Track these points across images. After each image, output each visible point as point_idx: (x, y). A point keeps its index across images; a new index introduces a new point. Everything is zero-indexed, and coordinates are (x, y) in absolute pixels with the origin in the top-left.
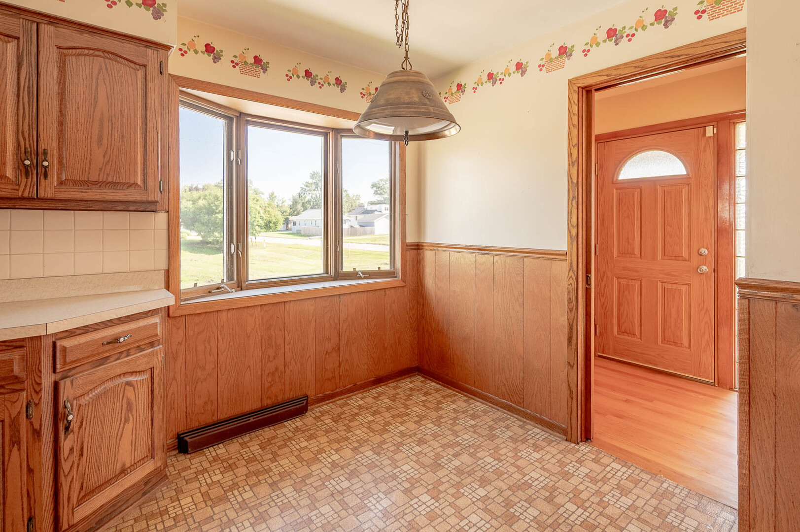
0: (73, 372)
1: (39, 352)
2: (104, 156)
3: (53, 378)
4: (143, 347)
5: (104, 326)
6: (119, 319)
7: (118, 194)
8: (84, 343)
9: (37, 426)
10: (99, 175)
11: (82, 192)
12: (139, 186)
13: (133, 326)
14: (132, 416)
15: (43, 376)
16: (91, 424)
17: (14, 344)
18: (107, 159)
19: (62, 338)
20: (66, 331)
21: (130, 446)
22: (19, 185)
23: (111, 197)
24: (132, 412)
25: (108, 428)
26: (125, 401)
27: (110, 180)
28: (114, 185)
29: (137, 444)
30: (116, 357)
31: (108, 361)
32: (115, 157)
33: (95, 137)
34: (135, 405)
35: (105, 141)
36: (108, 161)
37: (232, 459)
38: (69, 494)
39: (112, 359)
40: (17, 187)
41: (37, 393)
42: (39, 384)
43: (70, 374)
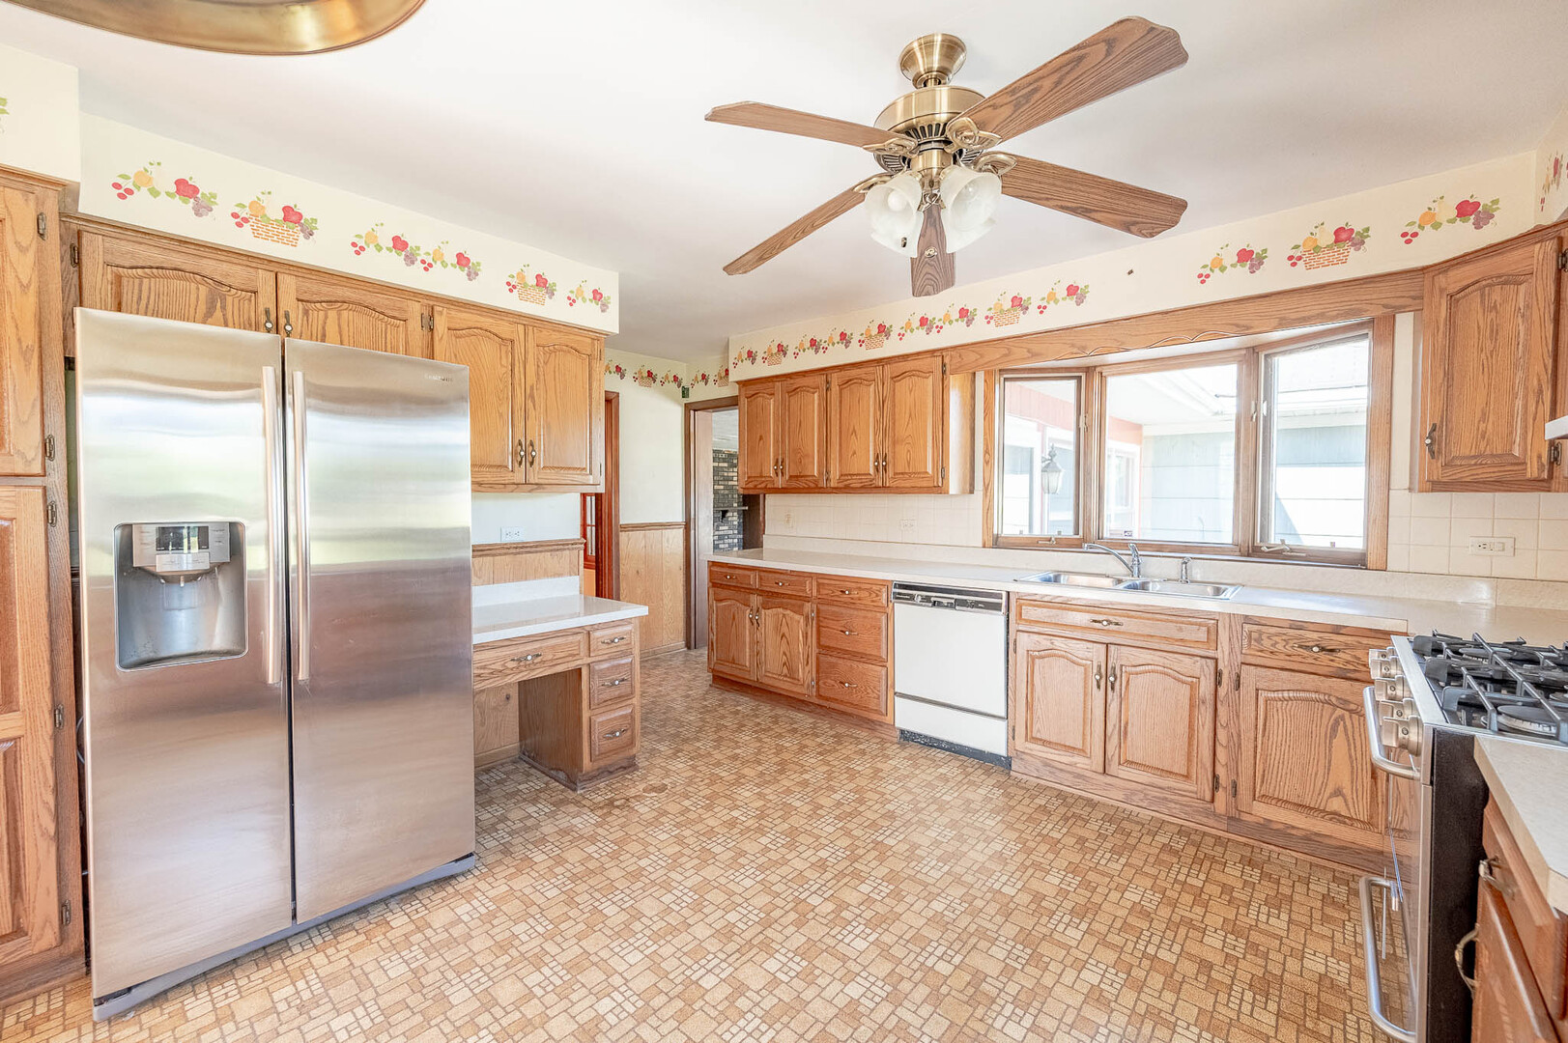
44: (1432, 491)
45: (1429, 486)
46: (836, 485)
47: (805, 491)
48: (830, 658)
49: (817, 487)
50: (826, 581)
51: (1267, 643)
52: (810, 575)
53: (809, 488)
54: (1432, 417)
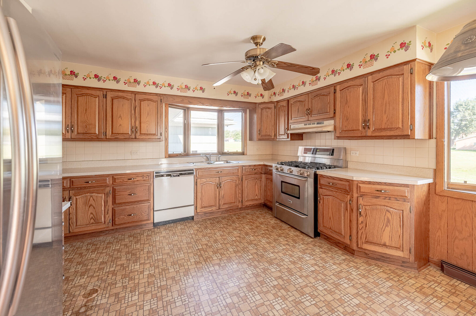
0: (364, 196)
1: (353, 185)
2: (387, 118)
3: (357, 195)
4: (398, 199)
5: (377, 184)
6: (385, 183)
7: (391, 133)
8: (367, 187)
9: (352, 208)
10: (385, 126)
11: (379, 133)
12: (400, 128)
13: (391, 188)
14: (390, 225)
15: (354, 193)
16: (370, 218)
17: (348, 180)
18: (388, 119)
19: (360, 183)
20: (362, 181)
21: (389, 238)
22: (362, 132)
23: (389, 134)
24: (390, 224)
25: (378, 224)
26: (386, 217)
27: (389, 127)
28: (391, 129)
29: (392, 239)
30: (384, 198)
31: (379, 198)
32: (390, 117)
33: (384, 111)
34: (391, 222)
35: (387, 112)
36: (388, 120)
37: (462, 293)
38: (361, 236)
39: (381, 198)
40: (362, 133)
41: (353, 198)
42: (353, 195)
43: (363, 196)
44: (259, 141)
45: (258, 140)
46: (110, 138)
47: (89, 140)
48: (121, 207)
49: (98, 138)
50: (118, 177)
51: (246, 170)
52: (108, 175)
53: (92, 138)
54: (259, 128)
